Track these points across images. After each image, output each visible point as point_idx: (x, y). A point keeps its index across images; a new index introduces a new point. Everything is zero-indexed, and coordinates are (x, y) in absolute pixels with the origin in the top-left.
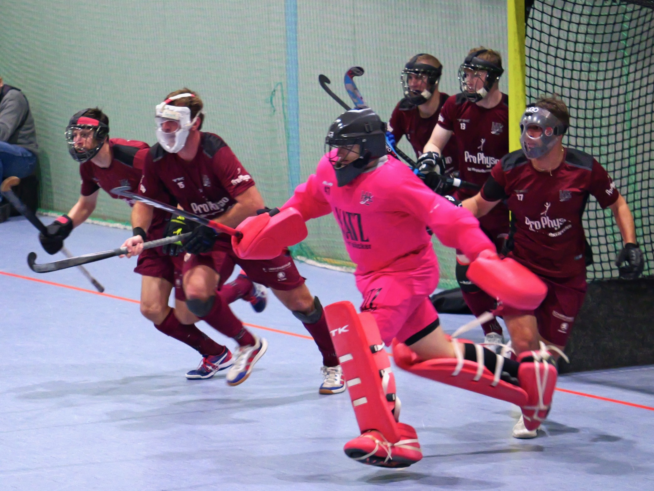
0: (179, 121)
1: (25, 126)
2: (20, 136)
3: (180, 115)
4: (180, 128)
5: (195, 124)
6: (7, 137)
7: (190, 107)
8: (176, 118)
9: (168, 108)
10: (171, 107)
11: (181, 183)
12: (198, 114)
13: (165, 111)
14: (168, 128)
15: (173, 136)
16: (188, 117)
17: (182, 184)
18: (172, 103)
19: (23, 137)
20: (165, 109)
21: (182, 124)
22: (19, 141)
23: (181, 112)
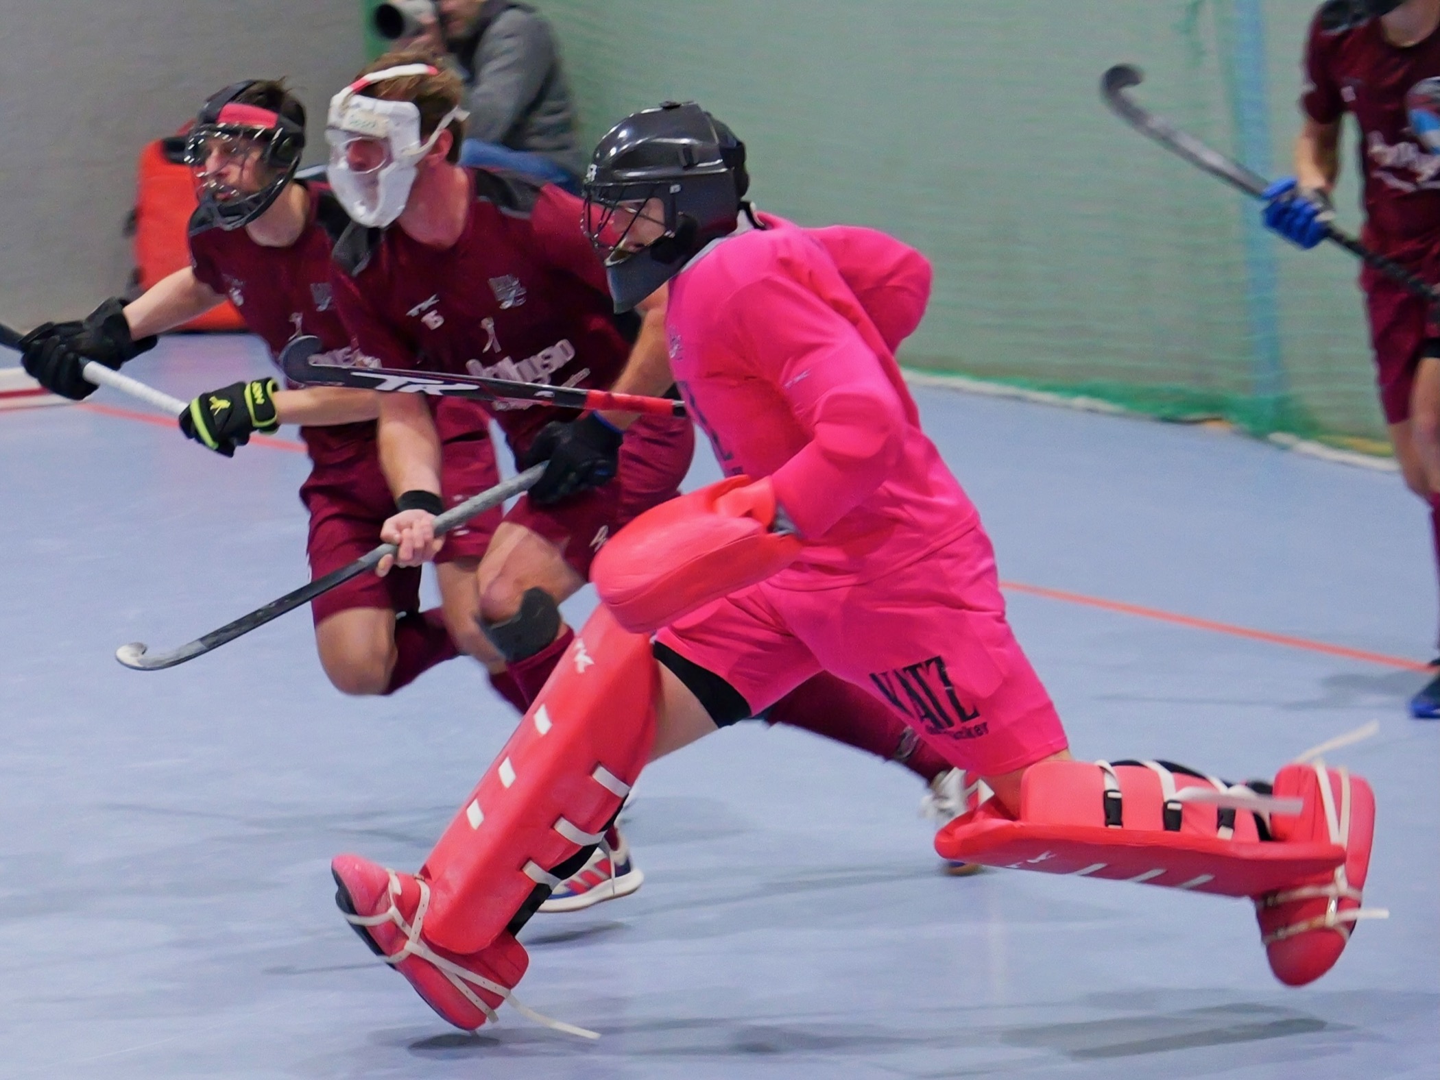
0: (386, 140)
1: (550, 104)
2: (533, 130)
3: (392, 125)
4: (390, 160)
5: (436, 148)
6: (499, 131)
7: (419, 102)
8: (379, 132)
9: (358, 106)
10: (367, 102)
11: (433, 313)
12: (445, 122)
13: (350, 112)
14: (359, 159)
15: (373, 182)
16: (414, 130)
17: (436, 315)
18: (370, 91)
19: (543, 132)
20: (348, 107)
21: (397, 148)
22: (535, 141)
23: (392, 116)
